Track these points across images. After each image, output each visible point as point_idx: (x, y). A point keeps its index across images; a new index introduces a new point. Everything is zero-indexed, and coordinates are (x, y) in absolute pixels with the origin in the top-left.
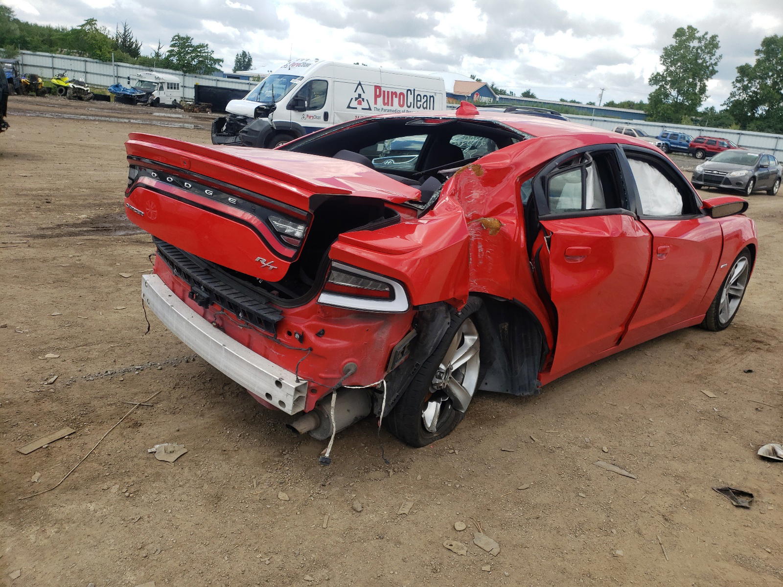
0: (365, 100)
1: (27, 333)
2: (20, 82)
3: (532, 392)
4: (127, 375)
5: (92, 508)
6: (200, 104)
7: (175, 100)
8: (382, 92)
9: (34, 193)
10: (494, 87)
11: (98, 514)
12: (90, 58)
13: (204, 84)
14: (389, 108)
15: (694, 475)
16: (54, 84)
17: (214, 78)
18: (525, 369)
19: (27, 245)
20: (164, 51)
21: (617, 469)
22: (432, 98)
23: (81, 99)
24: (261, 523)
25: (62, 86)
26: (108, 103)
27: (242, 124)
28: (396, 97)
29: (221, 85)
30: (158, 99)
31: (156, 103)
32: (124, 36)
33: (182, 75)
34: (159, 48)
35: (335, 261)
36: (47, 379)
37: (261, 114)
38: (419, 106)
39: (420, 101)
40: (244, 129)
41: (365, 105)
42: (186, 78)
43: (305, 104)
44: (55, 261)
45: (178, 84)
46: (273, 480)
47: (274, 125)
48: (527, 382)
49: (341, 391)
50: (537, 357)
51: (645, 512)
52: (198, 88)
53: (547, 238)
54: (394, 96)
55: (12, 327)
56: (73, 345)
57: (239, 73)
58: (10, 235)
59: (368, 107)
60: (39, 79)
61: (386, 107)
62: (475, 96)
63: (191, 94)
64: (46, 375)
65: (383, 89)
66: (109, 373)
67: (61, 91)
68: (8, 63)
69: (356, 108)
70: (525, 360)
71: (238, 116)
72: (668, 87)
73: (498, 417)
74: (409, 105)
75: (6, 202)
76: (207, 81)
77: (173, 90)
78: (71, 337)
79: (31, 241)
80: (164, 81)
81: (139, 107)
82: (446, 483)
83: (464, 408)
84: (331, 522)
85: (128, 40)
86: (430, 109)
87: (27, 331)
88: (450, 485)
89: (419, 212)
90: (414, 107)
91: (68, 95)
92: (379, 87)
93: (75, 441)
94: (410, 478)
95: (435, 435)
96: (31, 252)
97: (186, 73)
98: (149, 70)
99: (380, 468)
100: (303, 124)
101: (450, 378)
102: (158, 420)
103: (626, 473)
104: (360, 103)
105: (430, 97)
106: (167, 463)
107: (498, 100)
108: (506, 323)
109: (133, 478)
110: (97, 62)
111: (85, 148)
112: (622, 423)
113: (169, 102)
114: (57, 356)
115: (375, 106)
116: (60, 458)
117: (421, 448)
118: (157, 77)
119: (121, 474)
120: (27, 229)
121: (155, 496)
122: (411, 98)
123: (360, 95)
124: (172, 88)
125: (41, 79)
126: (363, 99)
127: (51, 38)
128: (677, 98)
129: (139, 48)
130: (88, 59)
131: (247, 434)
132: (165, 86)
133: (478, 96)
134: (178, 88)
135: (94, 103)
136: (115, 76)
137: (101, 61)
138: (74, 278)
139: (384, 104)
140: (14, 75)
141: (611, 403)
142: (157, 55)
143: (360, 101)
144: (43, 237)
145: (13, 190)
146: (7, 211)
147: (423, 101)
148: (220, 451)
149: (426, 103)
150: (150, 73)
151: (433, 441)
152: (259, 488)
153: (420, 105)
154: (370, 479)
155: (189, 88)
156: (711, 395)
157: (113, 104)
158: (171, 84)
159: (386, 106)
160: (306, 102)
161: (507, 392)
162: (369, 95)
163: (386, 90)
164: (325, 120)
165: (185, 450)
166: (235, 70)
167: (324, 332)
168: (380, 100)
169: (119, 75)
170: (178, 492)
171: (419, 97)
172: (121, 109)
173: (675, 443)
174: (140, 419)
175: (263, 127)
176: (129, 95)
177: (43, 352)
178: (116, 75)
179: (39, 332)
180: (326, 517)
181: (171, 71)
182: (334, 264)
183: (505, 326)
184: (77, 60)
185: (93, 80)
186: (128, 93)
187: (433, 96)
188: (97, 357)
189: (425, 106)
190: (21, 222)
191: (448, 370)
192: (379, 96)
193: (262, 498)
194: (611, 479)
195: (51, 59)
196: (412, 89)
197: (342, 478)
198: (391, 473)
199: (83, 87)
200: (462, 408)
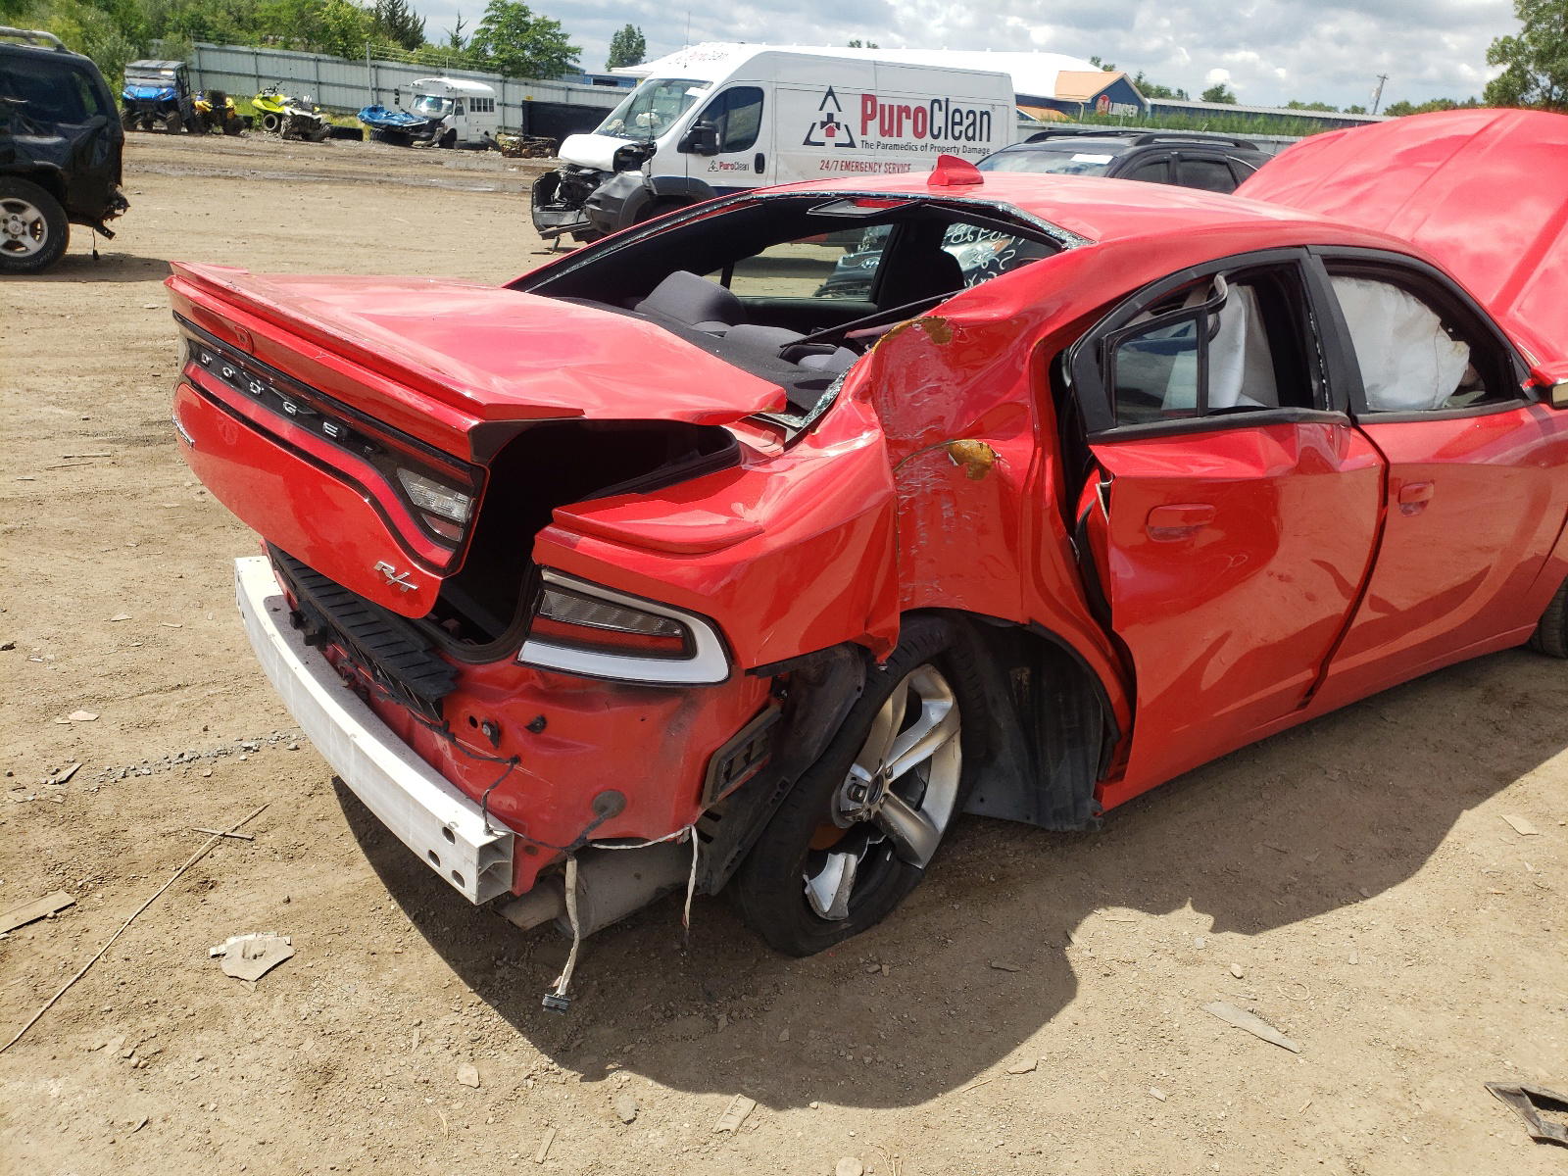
0: (842, 127)
1: (50, 662)
2: (193, 106)
3: (1083, 827)
4: (223, 761)
5: (55, 1092)
6: (534, 140)
7: (486, 133)
8: (878, 107)
9: (160, 343)
10: (1143, 81)
11: (65, 1107)
12: (327, 53)
13: (541, 99)
14: (894, 140)
15: (1446, 1047)
16: (258, 109)
17: (562, 84)
18: (1065, 775)
19: (109, 461)
20: (469, 34)
21: (1256, 1026)
22: (985, 117)
23: (307, 138)
24: (403, 1143)
25: (273, 113)
26: (358, 143)
27: (590, 186)
28: (908, 117)
29: (576, 100)
30: (453, 131)
31: (449, 140)
32: (391, 6)
33: (501, 81)
34: (459, 28)
35: (552, 569)
36: (58, 770)
37: (629, 162)
38: (957, 134)
39: (961, 123)
40: (594, 196)
41: (841, 136)
42: (509, 87)
43: (715, 140)
44: (154, 497)
45: (492, 101)
46: (456, 1031)
47: (653, 186)
48: (1070, 802)
49: (586, 854)
50: (1094, 749)
51: (1303, 1147)
52: (530, 109)
53: (1101, 488)
54: (904, 114)
55: (25, 649)
56: (135, 690)
57: (618, 72)
58: (85, 439)
59: (848, 141)
60: (227, 99)
61: (886, 140)
62: (1100, 101)
63: (516, 118)
64: (58, 762)
65: (880, 101)
66: (186, 757)
67: (270, 123)
68: (166, 69)
69: (822, 144)
70: (1067, 753)
71: (583, 168)
72: (1531, 67)
73: (1002, 878)
74: (936, 132)
75: (98, 365)
76: (547, 93)
77: (482, 113)
78: (136, 672)
79: (121, 450)
80: (462, 96)
81: (417, 152)
82: (842, 1053)
83: (922, 858)
84: (558, 1146)
85: (400, 13)
86: (981, 140)
87: (52, 657)
88: (851, 1057)
89: (790, 435)
90: (946, 138)
91: (283, 130)
92: (873, 98)
93: (65, 925)
94: (764, 1033)
95: (843, 926)
96: (112, 477)
97: (509, 76)
98: (437, 74)
99: (699, 1010)
100: (714, 180)
101: (886, 795)
102: (255, 874)
103: (1274, 1035)
104: (830, 133)
105: (982, 114)
106: (243, 982)
107: (1148, 109)
108: (1025, 669)
109: (162, 1020)
110: (338, 62)
111: (285, 243)
112: (1292, 898)
113: (476, 138)
114: (93, 717)
115: (864, 138)
116: (26, 964)
117: (805, 960)
118: (450, 87)
119: (138, 1008)
120: (122, 425)
121: (192, 1066)
122: (939, 119)
123: (830, 116)
124: (479, 109)
125: (231, 100)
126: (838, 125)
127: (256, 15)
128: (1550, 91)
129: (421, 29)
130: (322, 56)
131: (432, 913)
132: (467, 106)
133: (1107, 102)
134: (492, 109)
135: (330, 145)
136: (373, 89)
137: (346, 60)
138: (182, 536)
139: (883, 133)
140: (180, 93)
141: (1276, 845)
142: (456, 42)
143: (831, 128)
144: (147, 441)
145: (119, 338)
146: (95, 384)
147: (966, 122)
148: (364, 953)
149: (972, 128)
150: (439, 80)
151: (836, 941)
152: (422, 1051)
153: (961, 132)
154: (671, 1037)
155: (514, 106)
156: (1524, 826)
157: (368, 146)
158: (479, 100)
159: (887, 137)
160: (717, 136)
161: (1026, 821)
162: (850, 114)
163: (887, 102)
164: (757, 172)
165: (290, 951)
166: (611, 65)
167: (545, 723)
168: (874, 126)
169: (380, 87)
170: (247, 1057)
171: (957, 115)
172: (379, 156)
173: (1412, 959)
174: (216, 871)
175: (632, 191)
176: (397, 126)
177: (67, 706)
178: (374, 86)
179: (74, 660)
180: (551, 1132)
181: (480, 74)
182: (547, 576)
183: (1024, 675)
184: (302, 59)
185: (334, 97)
186: (395, 123)
187: (987, 113)
188: (173, 718)
189: (970, 134)
190: (114, 409)
191: (878, 781)
192: (872, 117)
193: (421, 1079)
194: (1238, 1051)
195: (252, 58)
196: (942, 99)
197: (613, 1030)
198: (723, 1022)
199: (310, 115)
200: (917, 859)
